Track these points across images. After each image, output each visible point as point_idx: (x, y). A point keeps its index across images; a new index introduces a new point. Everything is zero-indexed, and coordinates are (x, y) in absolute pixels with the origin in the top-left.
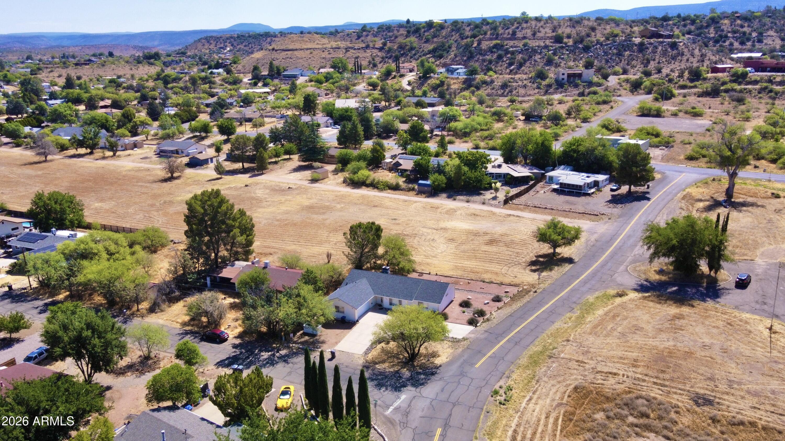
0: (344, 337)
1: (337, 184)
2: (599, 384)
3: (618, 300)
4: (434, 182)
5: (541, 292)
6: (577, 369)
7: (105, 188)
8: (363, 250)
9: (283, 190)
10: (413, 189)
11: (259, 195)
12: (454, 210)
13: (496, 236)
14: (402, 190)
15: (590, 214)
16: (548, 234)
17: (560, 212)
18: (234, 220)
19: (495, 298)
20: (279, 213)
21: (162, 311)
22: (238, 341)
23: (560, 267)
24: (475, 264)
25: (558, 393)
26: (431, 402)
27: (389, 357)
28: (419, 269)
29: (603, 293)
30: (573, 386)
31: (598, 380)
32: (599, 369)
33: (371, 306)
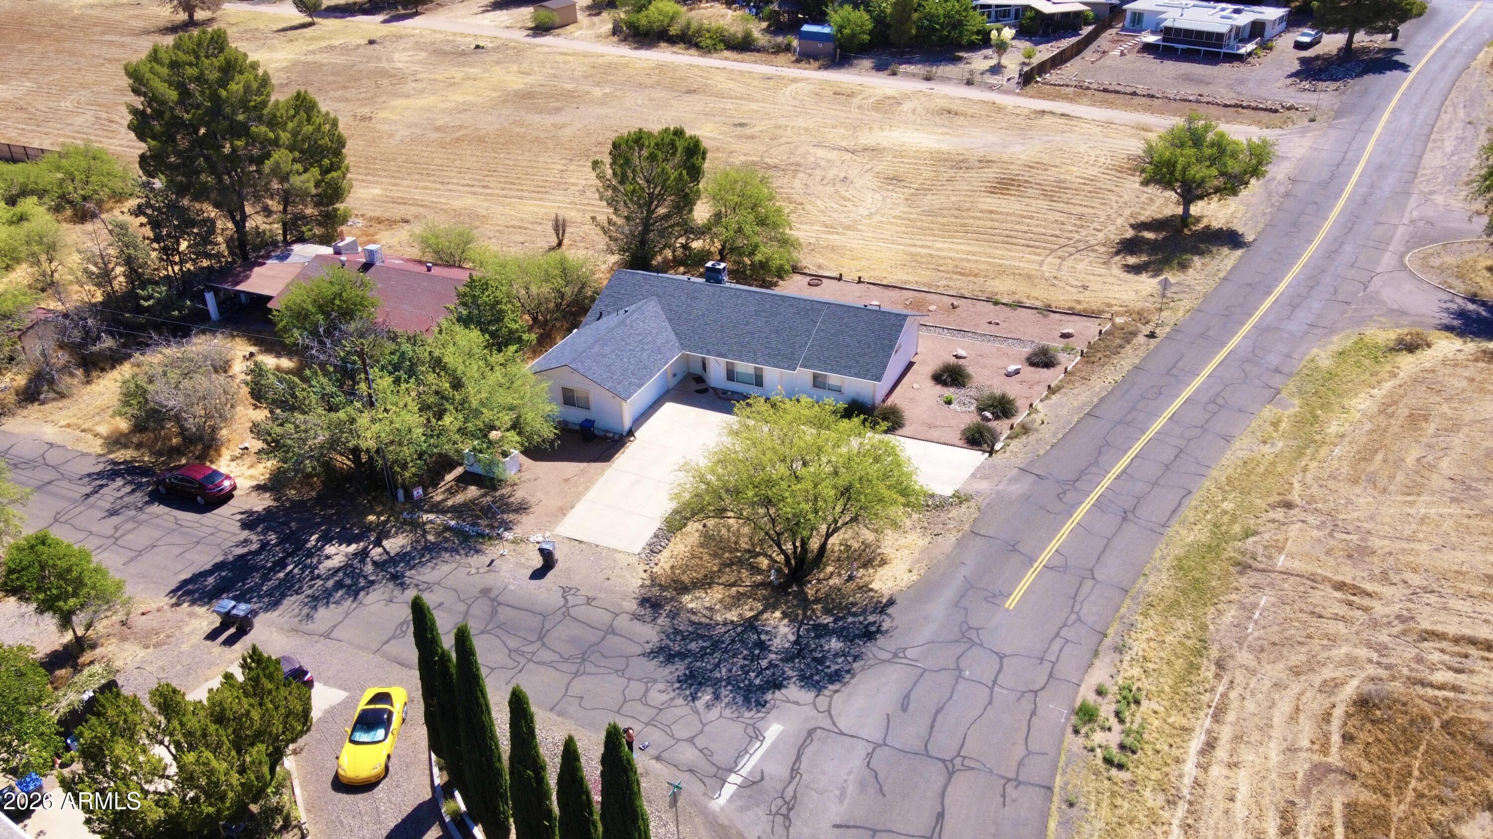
0: (587, 489)
1: (598, 36)
2: (1441, 687)
3: (1407, 363)
4: (841, 28)
5: (1168, 337)
6: (1343, 619)
7: (20, 47)
8: (651, 212)
9: (463, 53)
10: (788, 49)
11: (400, 65)
12: (896, 101)
13: (1015, 169)
14: (758, 51)
15: (1256, 109)
16: (1181, 161)
17: (1174, 104)
18: (273, 123)
19: (1035, 354)
20: (443, 111)
21: (62, 396)
22: (261, 503)
23: (1207, 260)
24: (964, 248)
25: (1302, 717)
26: (870, 755)
27: (724, 565)
28: (808, 262)
29: (1355, 338)
30: (1349, 691)
31: (1433, 668)
32: (1426, 625)
33: (672, 382)
